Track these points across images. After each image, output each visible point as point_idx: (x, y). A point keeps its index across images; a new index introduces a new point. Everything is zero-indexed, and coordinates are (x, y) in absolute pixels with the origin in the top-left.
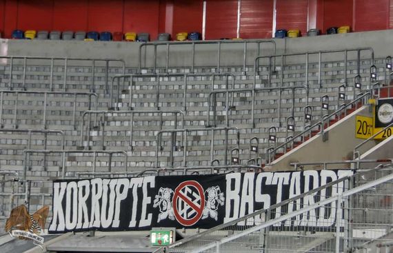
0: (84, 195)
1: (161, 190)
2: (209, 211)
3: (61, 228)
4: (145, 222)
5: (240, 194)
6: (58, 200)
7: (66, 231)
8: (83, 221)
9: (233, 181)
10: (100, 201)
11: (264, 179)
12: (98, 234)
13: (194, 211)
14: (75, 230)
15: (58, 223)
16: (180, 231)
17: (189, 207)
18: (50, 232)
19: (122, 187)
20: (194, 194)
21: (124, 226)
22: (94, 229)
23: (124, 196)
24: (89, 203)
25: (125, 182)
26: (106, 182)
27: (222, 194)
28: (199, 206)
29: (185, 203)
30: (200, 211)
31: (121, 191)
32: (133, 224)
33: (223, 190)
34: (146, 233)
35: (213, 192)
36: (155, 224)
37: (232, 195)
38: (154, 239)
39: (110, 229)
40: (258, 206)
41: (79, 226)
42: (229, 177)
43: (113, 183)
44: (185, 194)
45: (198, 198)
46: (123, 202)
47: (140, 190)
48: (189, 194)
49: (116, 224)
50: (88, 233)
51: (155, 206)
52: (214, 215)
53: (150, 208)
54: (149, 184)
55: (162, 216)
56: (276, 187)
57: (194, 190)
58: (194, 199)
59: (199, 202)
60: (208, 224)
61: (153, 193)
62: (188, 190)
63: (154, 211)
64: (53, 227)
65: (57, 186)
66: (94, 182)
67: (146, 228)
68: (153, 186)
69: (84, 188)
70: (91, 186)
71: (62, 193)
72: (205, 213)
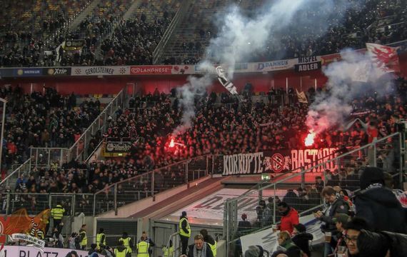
0: (235, 160)
1: (266, 158)
2: (286, 167)
3: (227, 174)
4: (260, 171)
5: (298, 159)
6: (225, 162)
7: (229, 175)
8: (236, 171)
9: (294, 154)
10: (242, 162)
11: (307, 153)
12: (242, 176)
13: (280, 167)
14: (232, 175)
15: (226, 172)
16: (273, 174)
17: (278, 165)
18: (223, 176)
20: (279, 159)
21: (252, 172)
22: (240, 174)
23: (251, 160)
24: (238, 163)
25: (251, 154)
26: (244, 155)
28: (282, 164)
29: (276, 163)
30: (282, 166)
31: (250, 158)
32: (255, 172)
33: (291, 158)
34: (259, 175)
35: (287, 159)
36: (264, 172)
37: (294, 160)
38: (263, 178)
39: (246, 174)
40: (306, 164)
41: (234, 173)
42: (293, 152)
43: (247, 155)
45: (281, 161)
46: (251, 163)
47: (257, 158)
48: (277, 159)
49: (249, 172)
50: (238, 176)
51: (264, 164)
52: (288, 168)
53: (262, 165)
55: (267, 168)
56: (312, 156)
57: (279, 157)
58: (279, 161)
60: (286, 171)
61: (262, 159)
62: (277, 157)
63: (264, 166)
64: (224, 174)
65: (224, 157)
66: (239, 155)
67: (260, 173)
68: (262, 156)
69: (235, 157)
70: (238, 157)
71: (227, 160)
72: (284, 167)
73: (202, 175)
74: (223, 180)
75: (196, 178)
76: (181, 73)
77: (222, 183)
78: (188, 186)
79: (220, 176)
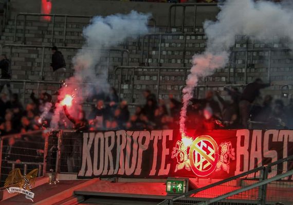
0: (110, 144)
1: (178, 143)
2: (222, 165)
3: (89, 174)
4: (163, 172)
5: (249, 150)
6: (86, 148)
7: (93, 176)
8: (109, 169)
9: (243, 138)
10: (125, 150)
11: (271, 136)
12: (121, 180)
14: (101, 177)
15: (86, 169)
17: (204, 160)
18: (79, 177)
19: (144, 138)
20: (209, 148)
21: (145, 174)
22: (118, 176)
23: (146, 146)
24: (114, 152)
25: (146, 134)
26: (130, 133)
27: (233, 150)
28: (213, 159)
29: (201, 156)
30: (214, 164)
31: (143, 142)
32: (153, 173)
33: (234, 146)
35: (225, 147)
37: (242, 150)
38: (169, 187)
40: (266, 161)
41: (105, 173)
42: (239, 133)
43: (136, 134)
44: (201, 148)
45: (213, 151)
46: (144, 153)
47: (160, 142)
48: (204, 148)
49: (138, 172)
50: (112, 179)
51: (173, 157)
52: (226, 168)
53: (168, 159)
54: (168, 137)
55: (180, 167)
56: (282, 143)
57: (208, 144)
59: (213, 156)
61: (171, 145)
62: (203, 144)
63: (173, 162)
64: (81, 173)
65: (85, 135)
66: (119, 133)
67: (165, 177)
68: (171, 139)
69: (110, 138)
70: (116, 137)
71: (90, 142)
72: (219, 165)
74: (78, 188)
77: (76, 194)
79: (73, 177)
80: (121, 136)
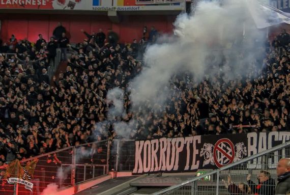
0: (155, 149)
1: (205, 145)
2: (238, 159)
3: (140, 171)
4: (194, 167)
5: (257, 148)
6: (138, 153)
7: (143, 173)
8: (155, 167)
9: (252, 138)
10: (166, 153)
11: (273, 137)
12: (164, 175)
13: (228, 159)
14: (149, 173)
15: (138, 168)
17: (224, 156)
18: (133, 174)
19: (180, 143)
20: (228, 148)
21: (181, 169)
22: (162, 172)
23: (181, 149)
24: (158, 154)
25: (181, 139)
26: (169, 140)
27: (245, 148)
28: (231, 156)
29: (222, 154)
30: (232, 159)
31: (179, 146)
32: (187, 168)
33: (246, 145)
35: (239, 146)
36: (201, 167)
37: (252, 148)
41: (152, 170)
42: (249, 135)
43: (174, 140)
44: (221, 148)
45: (230, 150)
46: (180, 153)
47: (191, 145)
48: (224, 148)
49: (176, 168)
50: (158, 174)
51: (201, 155)
53: (198, 156)
54: (197, 141)
55: (206, 162)
56: (281, 142)
57: (227, 145)
58: (227, 151)
59: (231, 153)
62: (223, 145)
63: (201, 159)
64: (135, 171)
65: (137, 143)
66: (161, 140)
67: (195, 171)
68: (199, 142)
69: (155, 144)
70: (159, 143)
71: (141, 148)
72: (235, 159)
73: (100, 173)
75: (89, 177)
76: (69, 8)
77: (132, 186)
78: (76, 190)
79: (129, 174)
80: (163, 142)
